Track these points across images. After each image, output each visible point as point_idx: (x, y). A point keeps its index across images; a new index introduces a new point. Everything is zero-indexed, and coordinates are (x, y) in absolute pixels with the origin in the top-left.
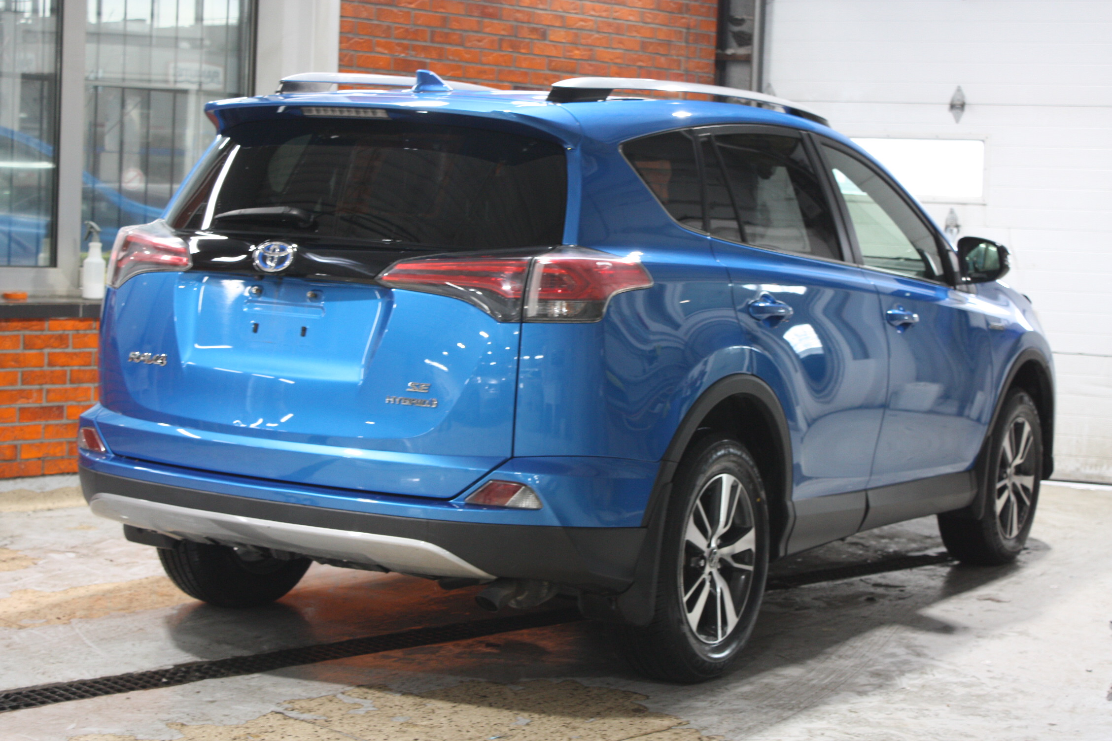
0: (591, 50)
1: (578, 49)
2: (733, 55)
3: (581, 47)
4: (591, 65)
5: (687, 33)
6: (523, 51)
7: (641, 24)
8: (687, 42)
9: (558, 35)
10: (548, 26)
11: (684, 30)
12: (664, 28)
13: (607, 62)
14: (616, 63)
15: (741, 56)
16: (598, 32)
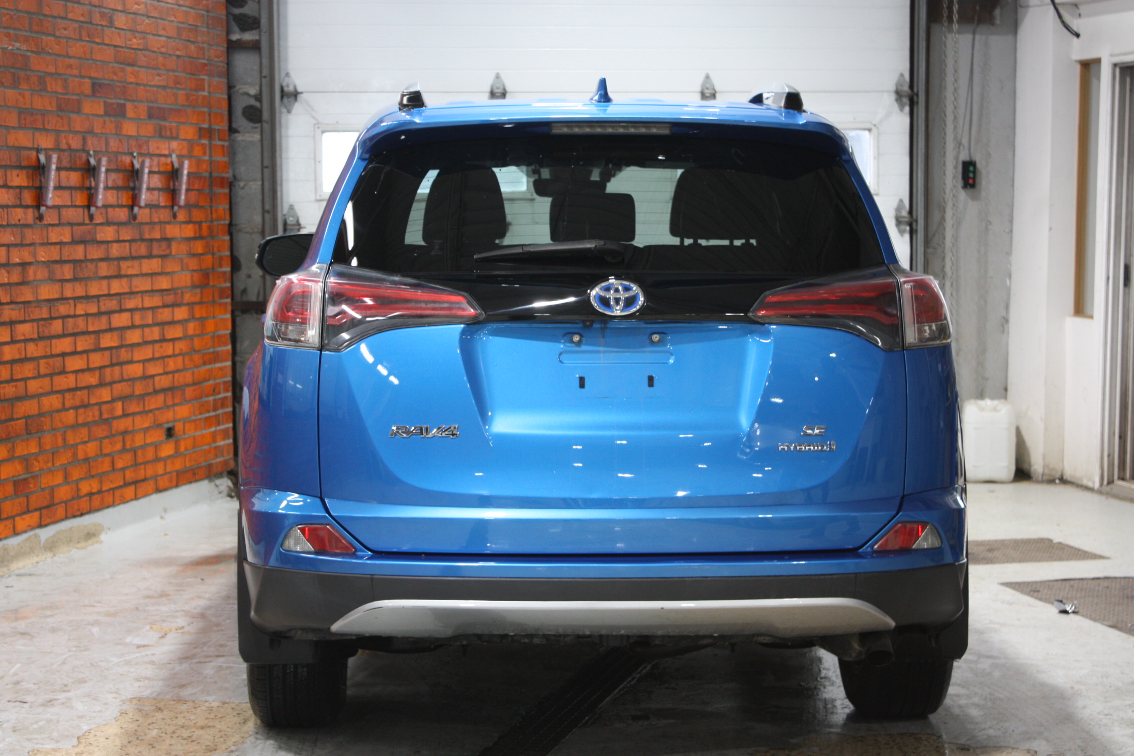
0: (144, 38)
1: (135, 38)
2: (238, 41)
3: (137, 35)
4: (145, 56)
5: (208, 16)
6: (97, 40)
7: (176, 7)
8: (208, 27)
9: (121, 20)
10: (113, 10)
11: (205, 13)
12: (192, 11)
13: (155, 52)
14: (161, 53)
15: (248, 42)
16: (148, 17)
